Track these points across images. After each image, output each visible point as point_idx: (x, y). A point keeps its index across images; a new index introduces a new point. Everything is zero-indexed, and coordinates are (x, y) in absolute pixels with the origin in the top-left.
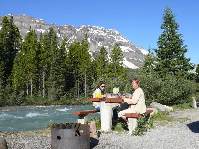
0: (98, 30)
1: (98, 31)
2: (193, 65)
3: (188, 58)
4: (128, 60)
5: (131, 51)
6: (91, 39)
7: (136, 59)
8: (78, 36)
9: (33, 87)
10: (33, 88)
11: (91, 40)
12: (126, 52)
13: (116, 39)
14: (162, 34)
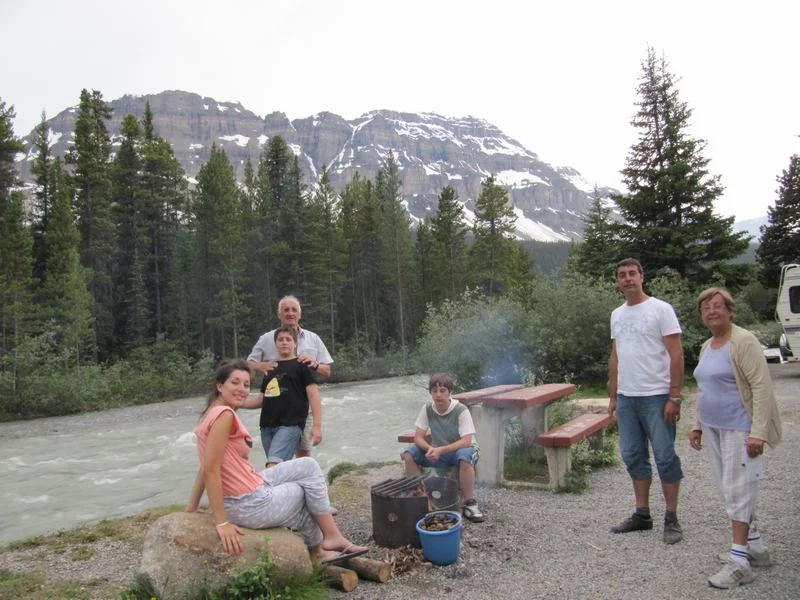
0: (422, 124)
1: (423, 127)
2: (745, 237)
3: (725, 216)
4: (529, 215)
5: (539, 184)
6: (401, 153)
7: (554, 211)
8: (359, 148)
9: (241, 333)
10: (240, 337)
11: (402, 159)
12: (521, 187)
13: (484, 149)
14: (637, 143)
